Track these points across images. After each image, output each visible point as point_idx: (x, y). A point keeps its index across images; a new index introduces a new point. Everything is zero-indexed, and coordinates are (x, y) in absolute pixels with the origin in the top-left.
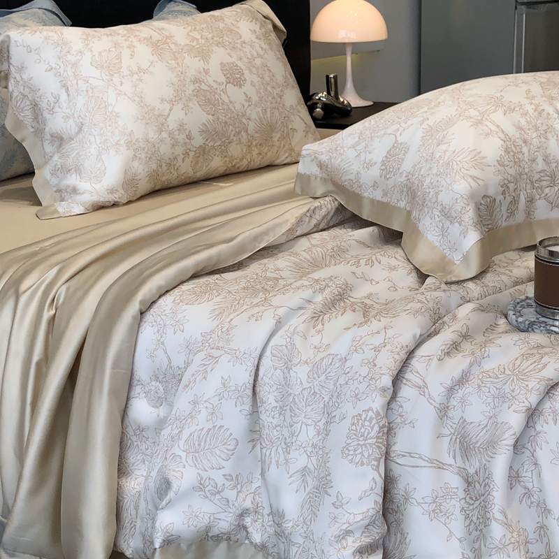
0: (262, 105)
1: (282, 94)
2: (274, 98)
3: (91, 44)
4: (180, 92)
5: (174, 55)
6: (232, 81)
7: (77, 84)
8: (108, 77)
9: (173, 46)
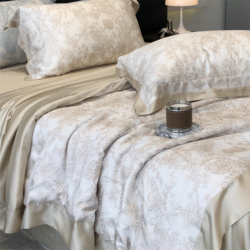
0: (120, 37)
1: (130, 32)
2: (126, 34)
3: (50, 12)
4: (84, 32)
5: (83, 17)
6: (107, 27)
7: (43, 28)
8: (55, 26)
9: (83, 13)
